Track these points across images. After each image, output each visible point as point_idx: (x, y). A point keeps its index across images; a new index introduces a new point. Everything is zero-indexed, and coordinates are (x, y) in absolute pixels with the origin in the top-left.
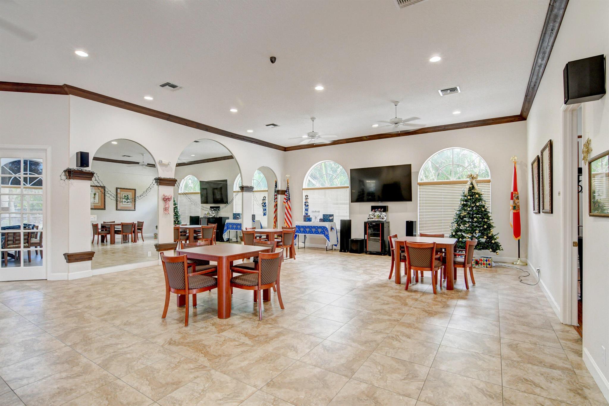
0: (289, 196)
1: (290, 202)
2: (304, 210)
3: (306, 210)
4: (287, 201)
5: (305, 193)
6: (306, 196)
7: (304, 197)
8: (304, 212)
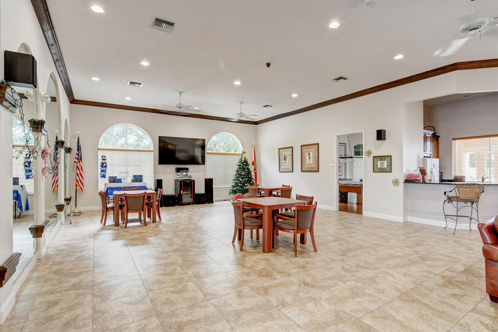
0: (81, 156)
1: (82, 161)
2: (99, 171)
3: (102, 171)
4: (79, 162)
5: (100, 154)
6: (102, 157)
7: (100, 159)
8: (99, 173)
